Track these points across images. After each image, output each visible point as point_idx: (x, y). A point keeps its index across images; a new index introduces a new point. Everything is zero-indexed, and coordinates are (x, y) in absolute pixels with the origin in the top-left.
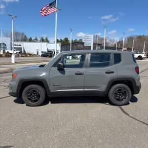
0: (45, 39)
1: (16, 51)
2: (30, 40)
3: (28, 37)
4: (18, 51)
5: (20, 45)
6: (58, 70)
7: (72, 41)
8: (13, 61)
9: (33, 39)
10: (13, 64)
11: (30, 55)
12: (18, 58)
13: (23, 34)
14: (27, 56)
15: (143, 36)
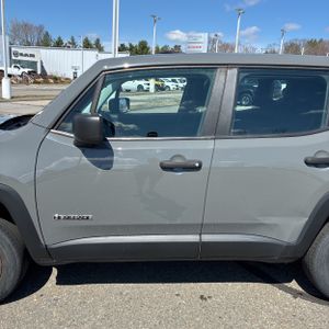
0: (93, 42)
1: (22, 70)
2: (59, 44)
3: (54, 38)
4: (26, 70)
5: (33, 56)
6: (78, 144)
7: (157, 48)
8: (6, 94)
9: (65, 42)
10: (7, 101)
11: (56, 80)
12: (26, 87)
13: (41, 28)
14: (48, 83)
15: (321, 40)
